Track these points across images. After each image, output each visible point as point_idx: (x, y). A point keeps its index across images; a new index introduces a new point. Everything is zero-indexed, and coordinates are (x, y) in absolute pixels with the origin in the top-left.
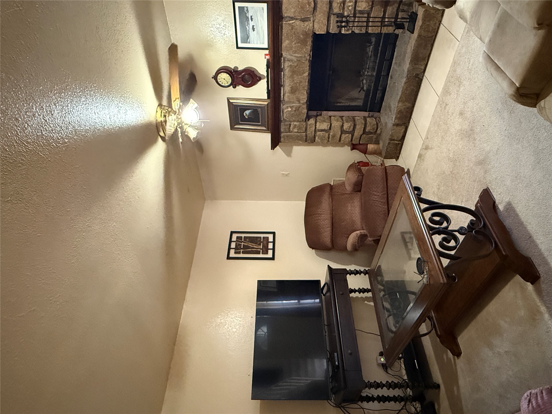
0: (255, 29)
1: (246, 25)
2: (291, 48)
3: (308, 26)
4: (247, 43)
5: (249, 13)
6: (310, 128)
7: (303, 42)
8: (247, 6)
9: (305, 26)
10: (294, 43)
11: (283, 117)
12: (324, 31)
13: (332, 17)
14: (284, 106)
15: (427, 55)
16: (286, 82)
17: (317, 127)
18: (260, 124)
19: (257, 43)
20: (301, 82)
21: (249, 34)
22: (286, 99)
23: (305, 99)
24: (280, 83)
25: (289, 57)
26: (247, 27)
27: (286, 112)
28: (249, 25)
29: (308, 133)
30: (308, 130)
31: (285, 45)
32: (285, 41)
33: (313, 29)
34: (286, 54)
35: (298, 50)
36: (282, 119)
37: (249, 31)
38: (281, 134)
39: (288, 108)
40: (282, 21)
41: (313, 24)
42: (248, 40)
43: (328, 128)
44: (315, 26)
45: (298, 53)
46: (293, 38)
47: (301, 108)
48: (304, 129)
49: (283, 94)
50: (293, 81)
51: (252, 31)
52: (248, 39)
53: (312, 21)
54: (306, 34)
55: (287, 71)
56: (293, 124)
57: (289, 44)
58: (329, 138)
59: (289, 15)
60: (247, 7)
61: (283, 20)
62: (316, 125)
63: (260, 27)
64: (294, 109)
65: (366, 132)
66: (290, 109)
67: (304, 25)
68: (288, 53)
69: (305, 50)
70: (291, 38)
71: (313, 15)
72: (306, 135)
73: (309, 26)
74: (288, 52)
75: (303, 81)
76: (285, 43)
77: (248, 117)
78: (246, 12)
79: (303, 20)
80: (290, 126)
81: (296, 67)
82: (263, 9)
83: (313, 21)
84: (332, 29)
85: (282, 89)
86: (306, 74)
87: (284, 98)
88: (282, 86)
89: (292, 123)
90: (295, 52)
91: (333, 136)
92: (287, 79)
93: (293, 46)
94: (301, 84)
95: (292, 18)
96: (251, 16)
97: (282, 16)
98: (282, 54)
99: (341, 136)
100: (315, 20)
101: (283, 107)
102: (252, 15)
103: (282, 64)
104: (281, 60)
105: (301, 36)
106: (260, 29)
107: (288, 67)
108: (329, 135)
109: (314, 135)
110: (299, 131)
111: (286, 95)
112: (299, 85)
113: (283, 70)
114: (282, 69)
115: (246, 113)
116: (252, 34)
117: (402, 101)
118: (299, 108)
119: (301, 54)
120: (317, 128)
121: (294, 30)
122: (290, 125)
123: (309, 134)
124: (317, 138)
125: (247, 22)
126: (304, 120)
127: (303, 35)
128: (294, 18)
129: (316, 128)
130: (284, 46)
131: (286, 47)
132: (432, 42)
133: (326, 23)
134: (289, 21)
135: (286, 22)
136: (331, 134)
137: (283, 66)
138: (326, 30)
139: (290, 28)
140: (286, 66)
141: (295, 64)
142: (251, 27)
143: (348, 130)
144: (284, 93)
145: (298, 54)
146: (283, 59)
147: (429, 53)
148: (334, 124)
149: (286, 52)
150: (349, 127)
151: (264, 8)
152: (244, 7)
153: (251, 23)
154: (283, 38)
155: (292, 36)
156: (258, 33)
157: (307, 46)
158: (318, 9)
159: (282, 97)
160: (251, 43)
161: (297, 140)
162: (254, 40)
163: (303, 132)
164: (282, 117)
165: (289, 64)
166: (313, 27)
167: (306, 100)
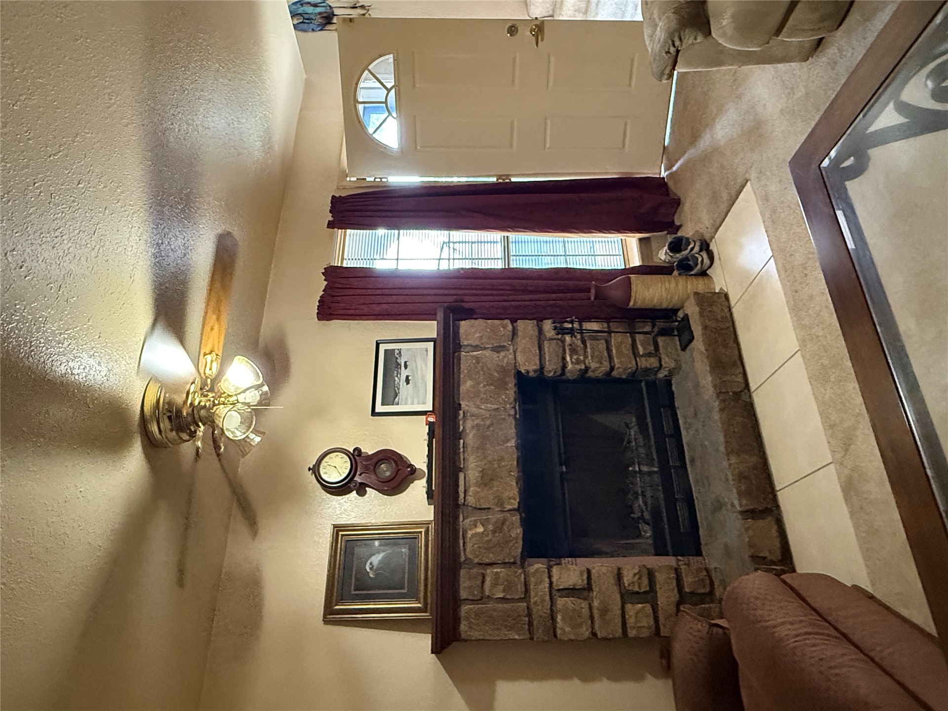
0: (410, 382)
1: (396, 375)
2: (477, 394)
3: (505, 358)
4: (393, 405)
5: (402, 358)
6: (536, 584)
7: (501, 385)
8: (399, 348)
9: (501, 357)
10: (482, 385)
11: (465, 554)
12: (535, 364)
13: (545, 344)
14: (467, 521)
15: (736, 358)
16: (470, 460)
17: (554, 579)
18: (405, 591)
19: (412, 404)
20: (502, 459)
21: (399, 389)
22: (471, 500)
23: (515, 499)
24: (458, 464)
25: (474, 410)
26: (396, 379)
27: (473, 536)
28: (400, 374)
29: (532, 600)
30: (532, 594)
31: (465, 388)
32: (465, 382)
33: (516, 363)
34: (467, 403)
35: (491, 397)
36: (463, 559)
37: (399, 386)
38: (459, 606)
39: (476, 526)
40: (460, 351)
41: (515, 355)
42: (397, 399)
43: (583, 580)
44: (519, 358)
45: (490, 403)
46: (479, 377)
47: (507, 523)
48: (521, 588)
49: (463, 491)
50: (485, 457)
51: (405, 383)
52: (396, 397)
53: (511, 351)
54: (503, 370)
55: (471, 436)
56: (492, 572)
57: (472, 386)
58: (592, 617)
59: (470, 342)
60: (400, 350)
61: (462, 350)
62: (550, 577)
63: (420, 376)
64: (491, 527)
65: (686, 592)
66: (480, 529)
67: (498, 357)
68: (471, 404)
69: (504, 397)
70: (477, 376)
71: (512, 341)
72: (528, 608)
73: (508, 359)
74: (473, 401)
75: (506, 456)
76: (466, 386)
77: (377, 575)
78: (397, 356)
79: (498, 349)
80: (483, 582)
81: (489, 427)
82: (427, 351)
83: (515, 352)
84: (548, 361)
85: (461, 476)
86: (512, 443)
87: (467, 497)
88: (460, 470)
89: (488, 571)
90: (486, 401)
91: (604, 611)
92: (472, 455)
93: (480, 391)
94: (503, 464)
95: (476, 348)
96: (406, 362)
97: (460, 343)
98: (460, 405)
99: (623, 608)
100: (517, 349)
101: (464, 522)
102: (406, 360)
103: (461, 423)
104: (459, 414)
105: (496, 374)
106: (420, 381)
107: (473, 427)
108: (591, 608)
109: (551, 610)
110: (508, 597)
111: (472, 489)
112: (499, 466)
113: (463, 435)
114: (460, 434)
115: (371, 564)
116: (405, 391)
117: (732, 451)
118: (503, 524)
119: (496, 405)
120: (555, 584)
121: (481, 364)
122: (484, 576)
123: (535, 603)
124: (559, 618)
125: (397, 371)
126: (518, 562)
127: (498, 372)
128: (481, 347)
129: (551, 583)
130: (463, 390)
131: (468, 391)
132: (733, 336)
133: (538, 351)
134: (472, 352)
135: (465, 353)
136: (596, 603)
137: (461, 428)
138: (538, 363)
139: (474, 361)
140: (469, 427)
141: (488, 422)
142: (403, 378)
143: (636, 589)
144: (467, 484)
145: (492, 404)
146: (461, 412)
147: (737, 353)
148: (597, 568)
149: (468, 401)
150: (637, 577)
151: (428, 349)
152: (394, 350)
153: (404, 373)
154: (462, 376)
155: (479, 373)
156: (415, 386)
157: (507, 389)
158: (520, 333)
159: (462, 495)
160: (401, 405)
161: (506, 627)
162: (407, 398)
163: (520, 600)
164: (462, 554)
165: (476, 422)
166: (515, 360)
167: (518, 500)
